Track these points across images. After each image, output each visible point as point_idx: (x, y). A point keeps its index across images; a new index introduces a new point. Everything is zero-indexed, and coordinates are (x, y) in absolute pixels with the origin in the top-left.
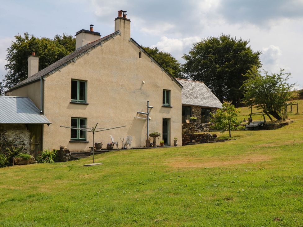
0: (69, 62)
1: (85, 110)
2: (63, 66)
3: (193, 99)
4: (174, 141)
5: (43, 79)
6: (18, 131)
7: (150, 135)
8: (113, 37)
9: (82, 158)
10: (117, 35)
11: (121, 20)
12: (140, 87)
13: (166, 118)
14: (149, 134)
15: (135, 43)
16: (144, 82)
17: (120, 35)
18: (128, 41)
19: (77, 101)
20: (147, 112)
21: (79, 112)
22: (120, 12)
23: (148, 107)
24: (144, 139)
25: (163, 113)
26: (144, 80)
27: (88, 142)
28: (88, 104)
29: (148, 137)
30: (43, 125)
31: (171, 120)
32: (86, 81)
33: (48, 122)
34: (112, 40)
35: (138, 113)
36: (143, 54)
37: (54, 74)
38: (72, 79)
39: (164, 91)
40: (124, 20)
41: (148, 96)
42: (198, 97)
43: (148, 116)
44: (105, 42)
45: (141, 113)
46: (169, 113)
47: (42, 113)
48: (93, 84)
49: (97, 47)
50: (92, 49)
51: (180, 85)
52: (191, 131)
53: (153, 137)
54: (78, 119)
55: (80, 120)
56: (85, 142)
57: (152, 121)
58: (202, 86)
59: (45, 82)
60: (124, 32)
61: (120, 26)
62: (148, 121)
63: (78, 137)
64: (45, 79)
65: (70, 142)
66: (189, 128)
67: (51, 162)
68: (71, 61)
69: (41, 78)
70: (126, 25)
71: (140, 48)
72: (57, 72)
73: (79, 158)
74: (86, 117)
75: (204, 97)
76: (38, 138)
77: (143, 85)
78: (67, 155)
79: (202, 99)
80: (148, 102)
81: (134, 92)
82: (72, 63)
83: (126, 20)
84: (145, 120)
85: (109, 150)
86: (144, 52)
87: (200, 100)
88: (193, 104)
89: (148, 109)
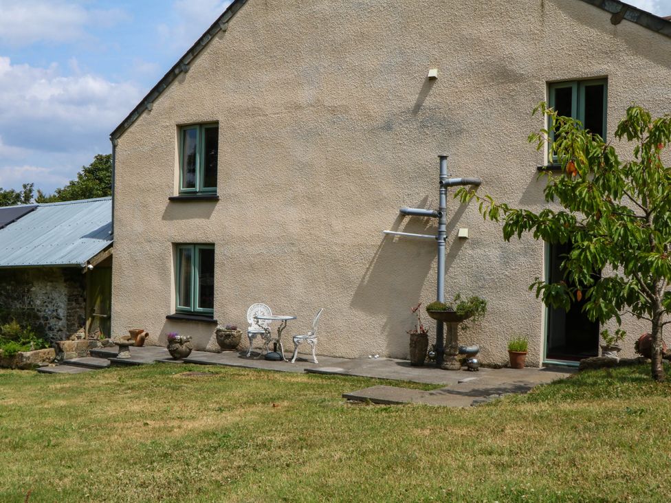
0: (171, 77)
1: (209, 218)
2: (156, 93)
6: (49, 284)
16: (433, 73)
19: (195, 193)
23: (441, 184)
27: (216, 322)
28: (218, 199)
35: (404, 214)
38: (179, 125)
41: (460, 131)
43: (440, 224)
45: (416, 214)
48: (235, 128)
50: (234, 12)
54: (193, 248)
55: (199, 250)
56: (210, 321)
57: (477, 243)
59: (118, 150)
62: (439, 245)
63: (195, 305)
64: (116, 141)
65: (167, 318)
68: (177, 71)
72: (144, 115)
74: (211, 241)
77: (430, 87)
80: (443, 159)
82: (181, 76)
89: (440, 194)
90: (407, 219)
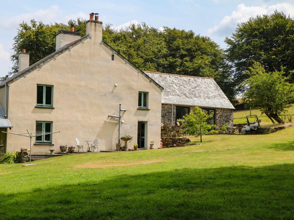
0: (34, 68)
1: (51, 114)
2: (28, 72)
3: (193, 98)
4: (150, 145)
5: (7, 85)
7: (121, 139)
8: (83, 41)
9: (38, 160)
10: (87, 38)
11: (91, 24)
12: (111, 90)
13: (142, 121)
14: (120, 137)
15: (107, 46)
16: (116, 85)
17: (90, 38)
18: (99, 44)
19: (42, 106)
20: (119, 115)
21: (45, 116)
22: (92, 15)
23: (120, 110)
24: (115, 142)
25: (138, 116)
26: (117, 83)
27: (53, 145)
28: (54, 108)
29: (119, 141)
30: (7, 128)
31: (148, 124)
32: (53, 86)
33: (10, 126)
34: (81, 43)
35: (109, 116)
36: (116, 56)
37: (18, 80)
38: (37, 84)
39: (140, 94)
40: (95, 23)
41: (122, 99)
42: (200, 96)
43: (120, 119)
44: (73, 47)
45: (112, 116)
46: (145, 115)
47: (6, 117)
48: (60, 89)
49: (64, 52)
50: (59, 55)
51: (160, 86)
52: (178, 134)
53: (124, 140)
54: (43, 122)
55: (46, 123)
56: (51, 144)
57: (125, 124)
58: (211, 83)
59: (10, 88)
60: (95, 35)
61: (91, 30)
62: (119, 124)
63: (44, 140)
64: (9, 85)
65: (34, 144)
66: (176, 131)
67: (11, 163)
68: (37, 67)
69: (5, 84)
70: (97, 27)
71: (113, 50)
72: (22, 78)
73: (35, 160)
74: (51, 121)
75: (210, 95)
76: (2, 140)
77: (115, 88)
78: (25, 157)
79: (205, 99)
80: (120, 105)
81: (105, 95)
82: (38, 69)
83: (98, 22)
84: (117, 124)
85: (70, 153)
86: (117, 55)
87: (202, 100)
88: (191, 104)
89: (120, 113)
90: (110, 117)
